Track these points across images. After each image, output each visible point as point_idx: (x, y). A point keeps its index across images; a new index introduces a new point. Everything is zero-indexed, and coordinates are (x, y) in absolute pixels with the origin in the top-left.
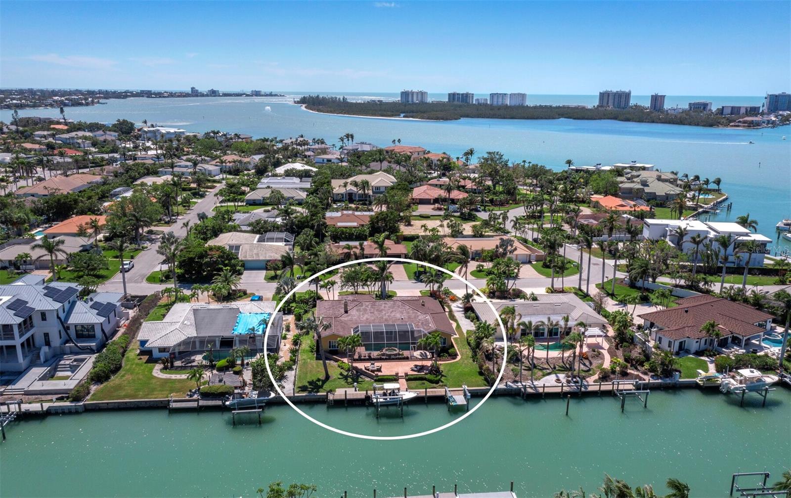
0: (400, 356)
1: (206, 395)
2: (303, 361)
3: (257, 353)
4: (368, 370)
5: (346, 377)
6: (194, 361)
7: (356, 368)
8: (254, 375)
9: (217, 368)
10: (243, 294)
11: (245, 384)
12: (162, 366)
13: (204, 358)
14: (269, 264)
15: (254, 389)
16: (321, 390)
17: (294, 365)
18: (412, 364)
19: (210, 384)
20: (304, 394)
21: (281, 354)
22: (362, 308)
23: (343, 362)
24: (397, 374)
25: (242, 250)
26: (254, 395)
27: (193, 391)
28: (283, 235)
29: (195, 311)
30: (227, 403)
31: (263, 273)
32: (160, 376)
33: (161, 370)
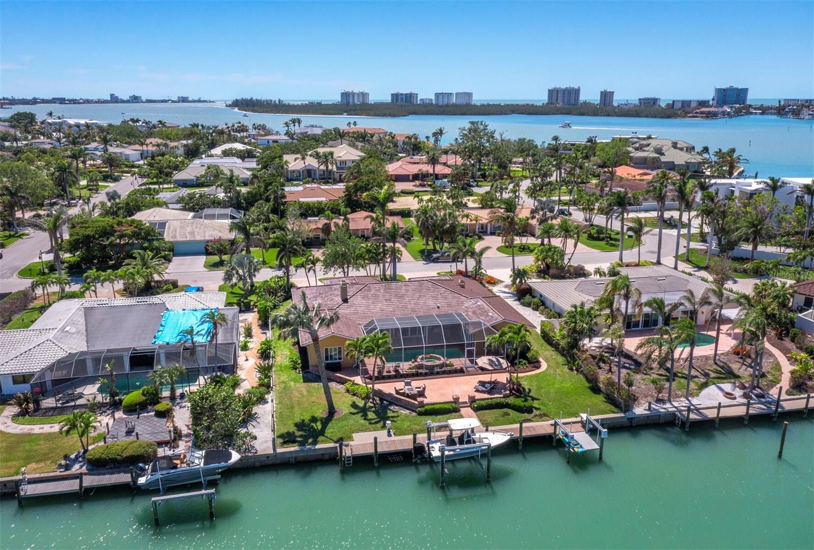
0: (449, 368)
1: (98, 465)
2: (283, 385)
3: (198, 375)
4: (403, 394)
5: (363, 411)
6: (81, 396)
7: (379, 393)
8: (196, 417)
9: (125, 407)
10: (171, 287)
11: (178, 435)
12: (16, 410)
13: (101, 390)
14: (210, 244)
15: (197, 446)
16: (321, 438)
17: (268, 393)
18: (474, 380)
19: (109, 440)
20: (293, 448)
21: (241, 374)
22: (370, 294)
23: (354, 384)
24: (456, 400)
25: (169, 228)
26: (198, 459)
27: (73, 456)
28: (228, 211)
29: (88, 311)
30: (142, 480)
31: (203, 259)
32: (9, 430)
33: (15, 417)
